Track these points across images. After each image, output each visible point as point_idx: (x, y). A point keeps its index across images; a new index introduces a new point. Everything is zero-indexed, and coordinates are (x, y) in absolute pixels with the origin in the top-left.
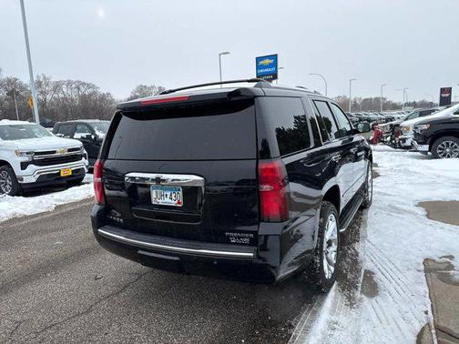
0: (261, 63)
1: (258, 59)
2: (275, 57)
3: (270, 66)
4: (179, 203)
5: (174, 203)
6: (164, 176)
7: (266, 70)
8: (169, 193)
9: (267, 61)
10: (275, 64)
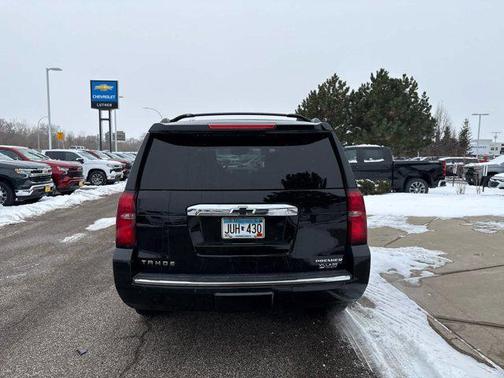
0: (97, 87)
1: (93, 83)
2: (115, 84)
3: (108, 92)
4: (259, 234)
5: (253, 236)
6: (250, 207)
7: (104, 97)
8: (246, 226)
9: (105, 87)
10: (115, 91)
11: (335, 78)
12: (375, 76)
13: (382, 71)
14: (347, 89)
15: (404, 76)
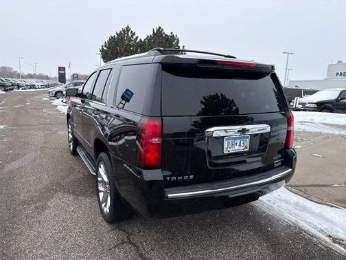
4: (246, 148)
5: (241, 149)
8: (238, 142)
11: (128, 29)
12: (155, 32)
13: (160, 28)
14: (137, 38)
15: (172, 33)
